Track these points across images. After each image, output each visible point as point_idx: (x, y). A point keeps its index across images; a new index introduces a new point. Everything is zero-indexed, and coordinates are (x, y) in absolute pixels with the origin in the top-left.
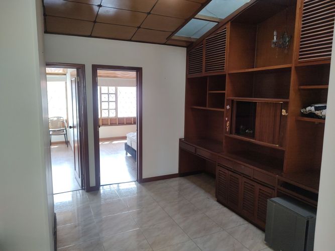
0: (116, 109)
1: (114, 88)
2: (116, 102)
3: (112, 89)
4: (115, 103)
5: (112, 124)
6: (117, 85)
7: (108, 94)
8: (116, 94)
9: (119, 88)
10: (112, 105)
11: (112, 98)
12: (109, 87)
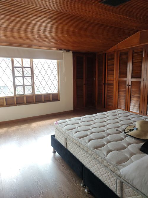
0: (33, 85)
1: (28, 60)
2: (32, 77)
3: (27, 62)
4: (30, 78)
5: (28, 103)
6: (31, 56)
7: (23, 68)
8: (32, 68)
9: (35, 61)
10: (28, 81)
11: (27, 72)
12: (23, 59)
